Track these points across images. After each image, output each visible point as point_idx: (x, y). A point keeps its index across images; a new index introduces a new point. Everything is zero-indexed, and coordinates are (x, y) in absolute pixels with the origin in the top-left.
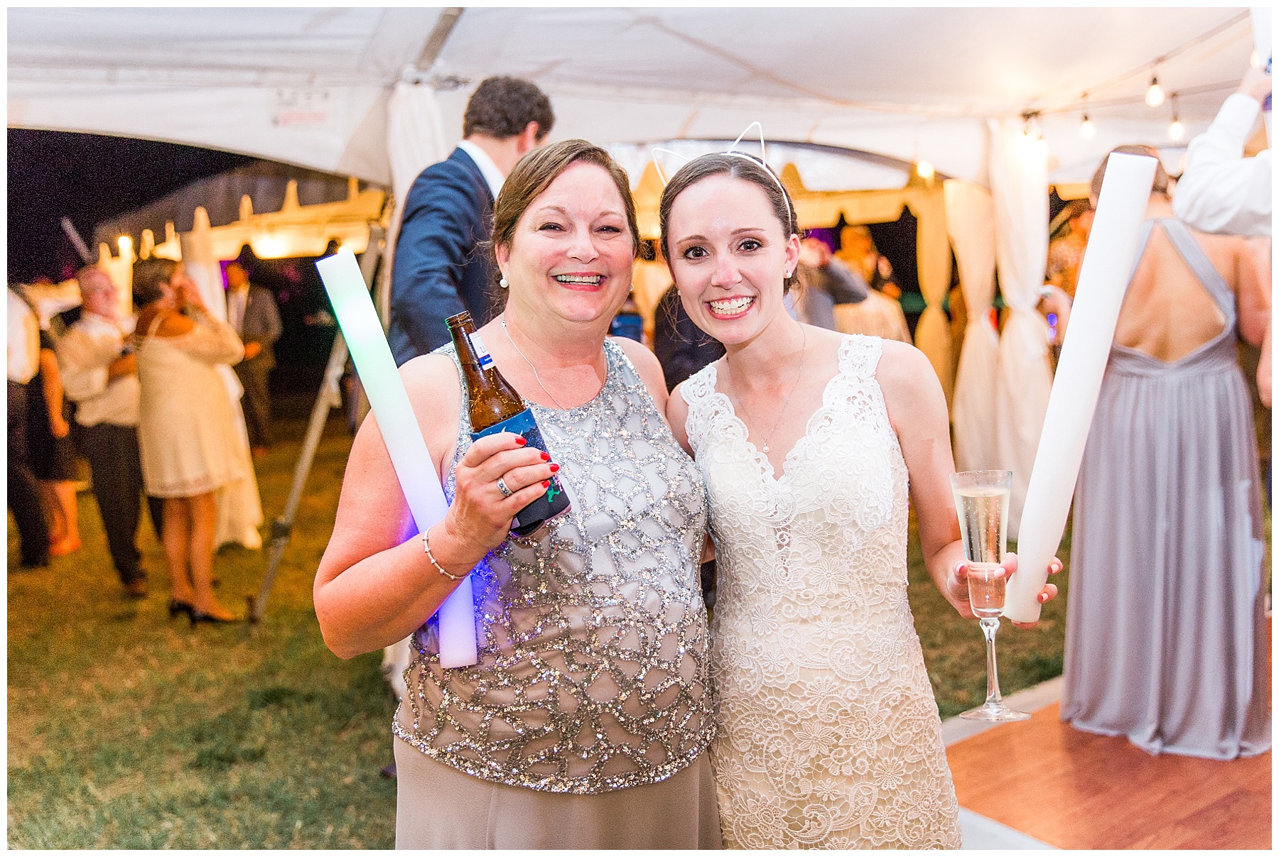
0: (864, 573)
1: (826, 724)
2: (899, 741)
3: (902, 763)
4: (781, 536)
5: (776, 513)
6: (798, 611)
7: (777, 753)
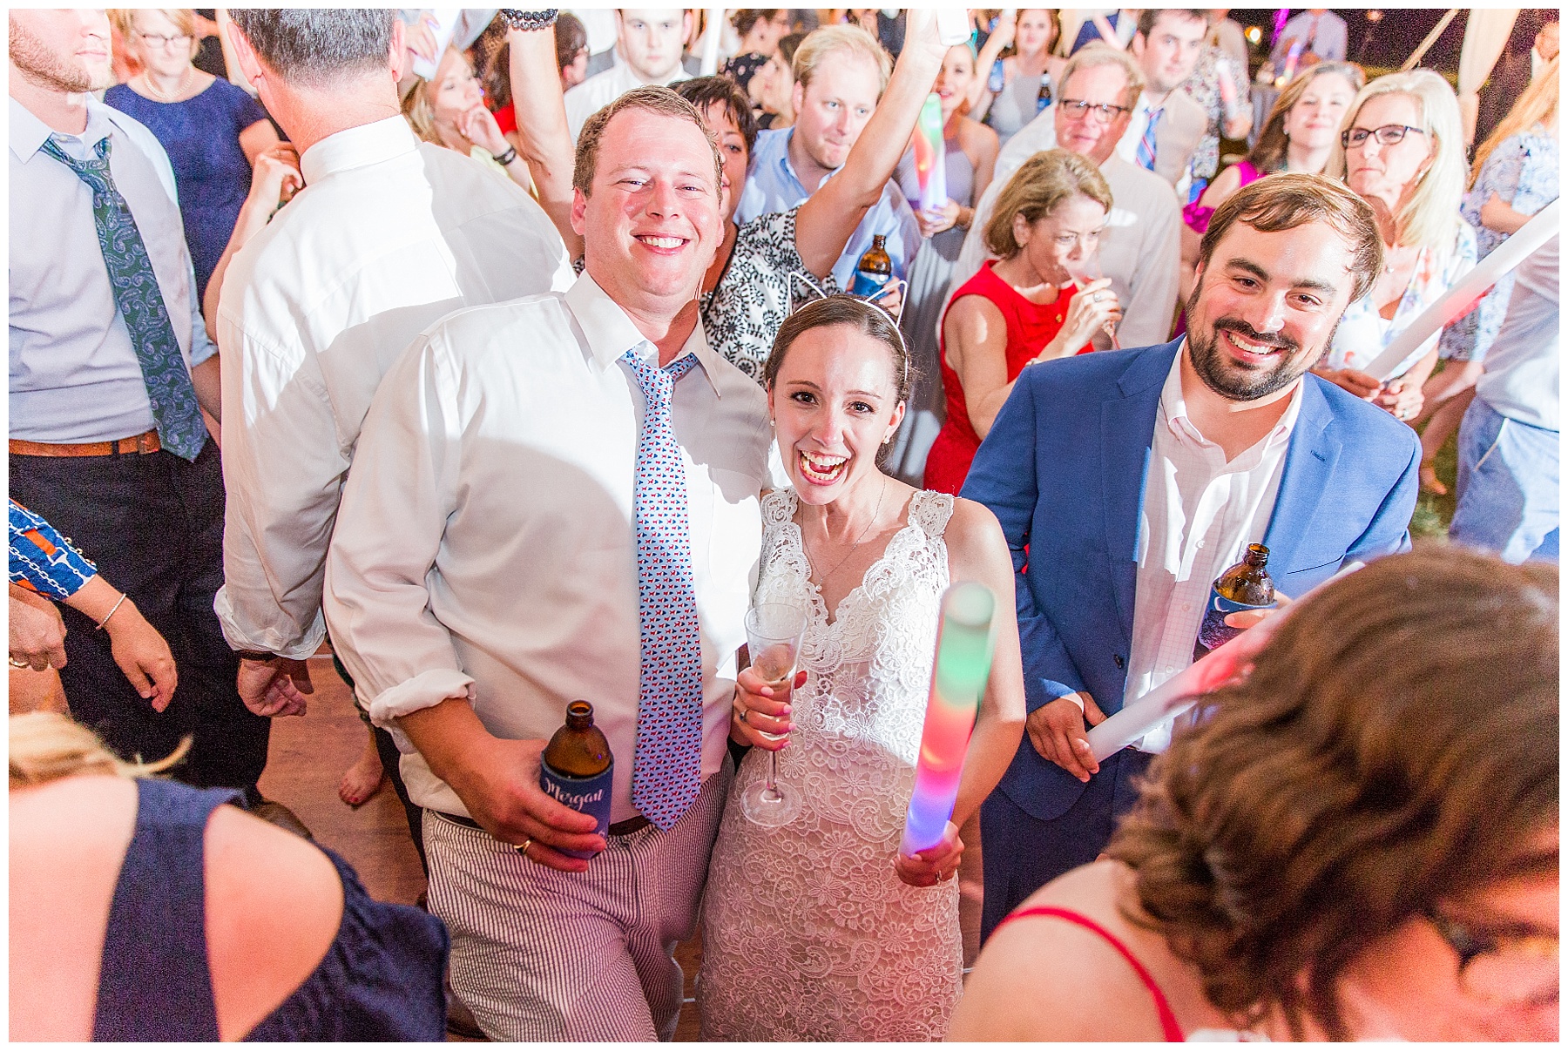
0: (901, 735)
1: (838, 877)
2: (910, 908)
3: (911, 931)
4: (823, 682)
5: (822, 658)
6: (827, 762)
7: (787, 892)
